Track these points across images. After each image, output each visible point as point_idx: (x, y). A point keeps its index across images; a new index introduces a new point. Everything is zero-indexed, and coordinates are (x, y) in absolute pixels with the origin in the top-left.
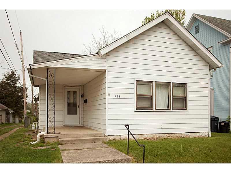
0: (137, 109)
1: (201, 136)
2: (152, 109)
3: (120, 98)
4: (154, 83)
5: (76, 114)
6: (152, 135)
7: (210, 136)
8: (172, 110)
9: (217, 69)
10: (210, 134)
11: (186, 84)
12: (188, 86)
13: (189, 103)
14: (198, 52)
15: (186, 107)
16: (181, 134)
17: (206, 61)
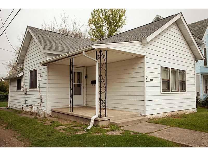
0: (162, 91)
1: (192, 111)
2: (169, 91)
3: (153, 81)
4: (170, 69)
5: (81, 95)
6: (170, 113)
7: (196, 111)
8: (179, 92)
9: (198, 61)
10: (196, 110)
11: (185, 71)
12: (186, 72)
13: (187, 86)
14: (190, 47)
15: (185, 89)
16: (183, 111)
17: (193, 54)
